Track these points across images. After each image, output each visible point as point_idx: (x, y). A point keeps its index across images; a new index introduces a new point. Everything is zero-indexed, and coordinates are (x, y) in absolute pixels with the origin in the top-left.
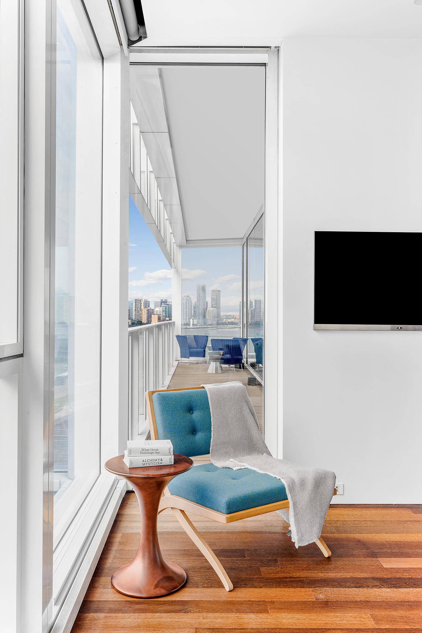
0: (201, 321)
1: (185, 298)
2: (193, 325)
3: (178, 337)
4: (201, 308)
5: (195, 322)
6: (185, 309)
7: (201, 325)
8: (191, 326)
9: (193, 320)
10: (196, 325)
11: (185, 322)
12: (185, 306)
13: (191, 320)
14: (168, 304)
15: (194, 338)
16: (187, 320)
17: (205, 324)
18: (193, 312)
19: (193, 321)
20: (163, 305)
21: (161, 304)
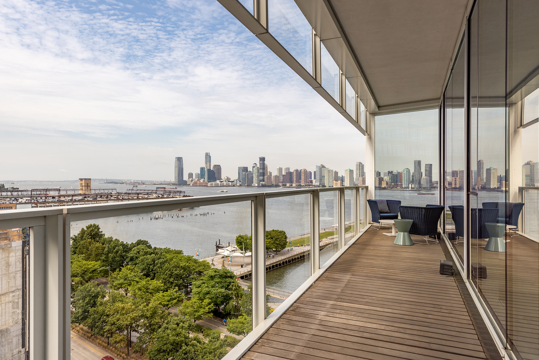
0: (417, 186)
1: (406, 170)
2: (411, 188)
3: (370, 202)
4: (417, 177)
5: (413, 186)
6: (405, 178)
7: (418, 188)
8: (410, 189)
9: (411, 184)
10: (413, 188)
11: (406, 186)
12: (405, 175)
13: (410, 185)
14: (393, 174)
15: (386, 203)
16: (407, 185)
17: (420, 187)
18: (411, 179)
19: (411, 186)
20: (390, 174)
21: (388, 174)
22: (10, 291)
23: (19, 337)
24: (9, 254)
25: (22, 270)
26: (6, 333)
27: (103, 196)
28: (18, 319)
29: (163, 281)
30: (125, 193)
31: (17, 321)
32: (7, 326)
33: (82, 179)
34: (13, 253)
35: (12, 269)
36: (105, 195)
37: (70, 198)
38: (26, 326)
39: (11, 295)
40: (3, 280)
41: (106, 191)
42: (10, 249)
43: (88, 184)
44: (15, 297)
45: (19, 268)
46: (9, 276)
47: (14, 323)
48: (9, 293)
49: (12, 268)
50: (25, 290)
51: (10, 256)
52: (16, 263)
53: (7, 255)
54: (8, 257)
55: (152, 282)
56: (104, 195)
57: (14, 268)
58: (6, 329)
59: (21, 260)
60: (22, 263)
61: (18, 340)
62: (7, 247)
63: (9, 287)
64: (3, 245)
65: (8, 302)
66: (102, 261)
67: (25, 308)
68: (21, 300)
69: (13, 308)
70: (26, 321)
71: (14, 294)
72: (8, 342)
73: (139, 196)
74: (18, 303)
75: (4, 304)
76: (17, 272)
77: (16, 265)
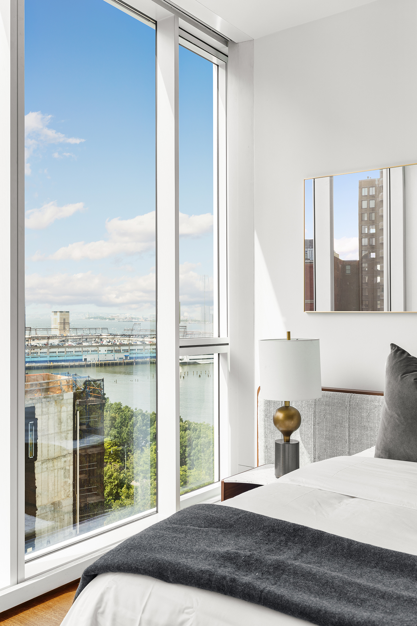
22: (63, 454)
23: (70, 514)
24: (61, 407)
25: (73, 429)
26: (58, 507)
27: (88, 340)
28: (69, 491)
29: (207, 472)
30: (122, 335)
31: (68, 494)
32: (59, 498)
33: (57, 312)
34: (64, 407)
35: (64, 427)
36: (92, 338)
37: (45, 341)
38: (76, 501)
39: (63, 459)
40: (55, 440)
41: (93, 332)
42: (63, 402)
43: (64, 320)
44: (66, 463)
45: (70, 427)
46: (61, 436)
47: (66, 496)
48: (61, 457)
49: (64, 425)
50: (76, 455)
51: (62, 411)
52: (67, 420)
53: (59, 409)
54: (60, 412)
55: (191, 473)
56: (90, 338)
57: (65, 427)
58: (59, 502)
59: (72, 417)
60: (73, 421)
61: (69, 518)
62: (59, 398)
63: (61, 449)
64: (55, 396)
65: (60, 468)
66: (112, 437)
67: (76, 478)
68: (72, 467)
69: (65, 477)
70: (76, 495)
71: (65, 459)
72: (60, 518)
73: (144, 341)
74: (69, 470)
75: (57, 470)
76: (68, 432)
77: (67, 422)
